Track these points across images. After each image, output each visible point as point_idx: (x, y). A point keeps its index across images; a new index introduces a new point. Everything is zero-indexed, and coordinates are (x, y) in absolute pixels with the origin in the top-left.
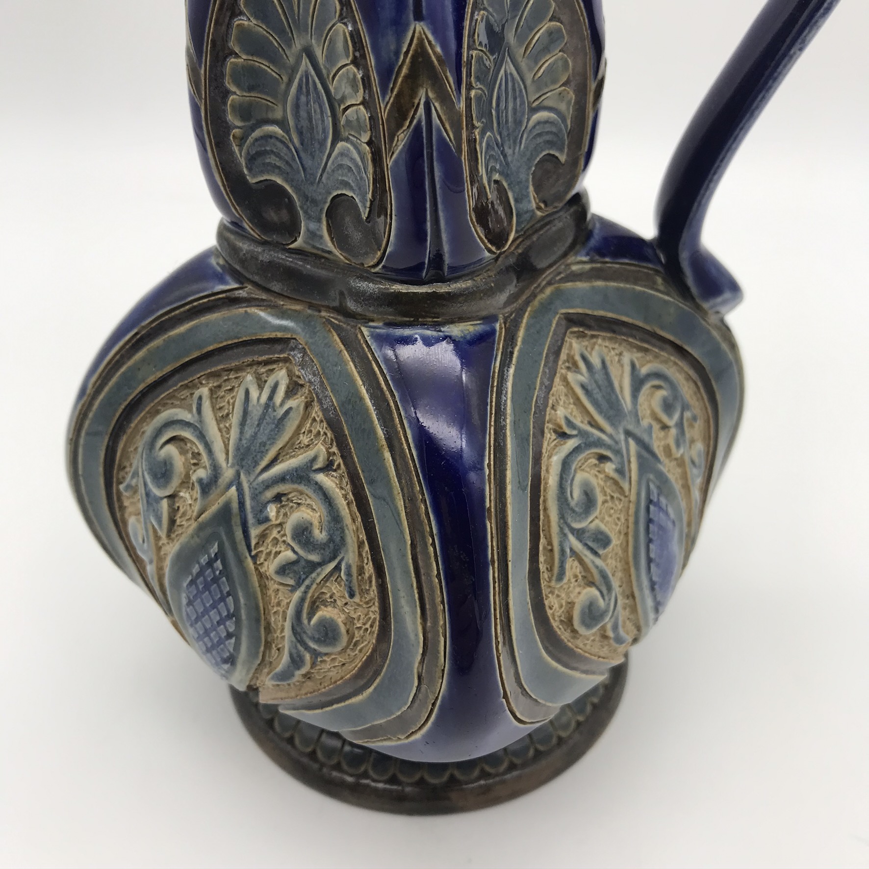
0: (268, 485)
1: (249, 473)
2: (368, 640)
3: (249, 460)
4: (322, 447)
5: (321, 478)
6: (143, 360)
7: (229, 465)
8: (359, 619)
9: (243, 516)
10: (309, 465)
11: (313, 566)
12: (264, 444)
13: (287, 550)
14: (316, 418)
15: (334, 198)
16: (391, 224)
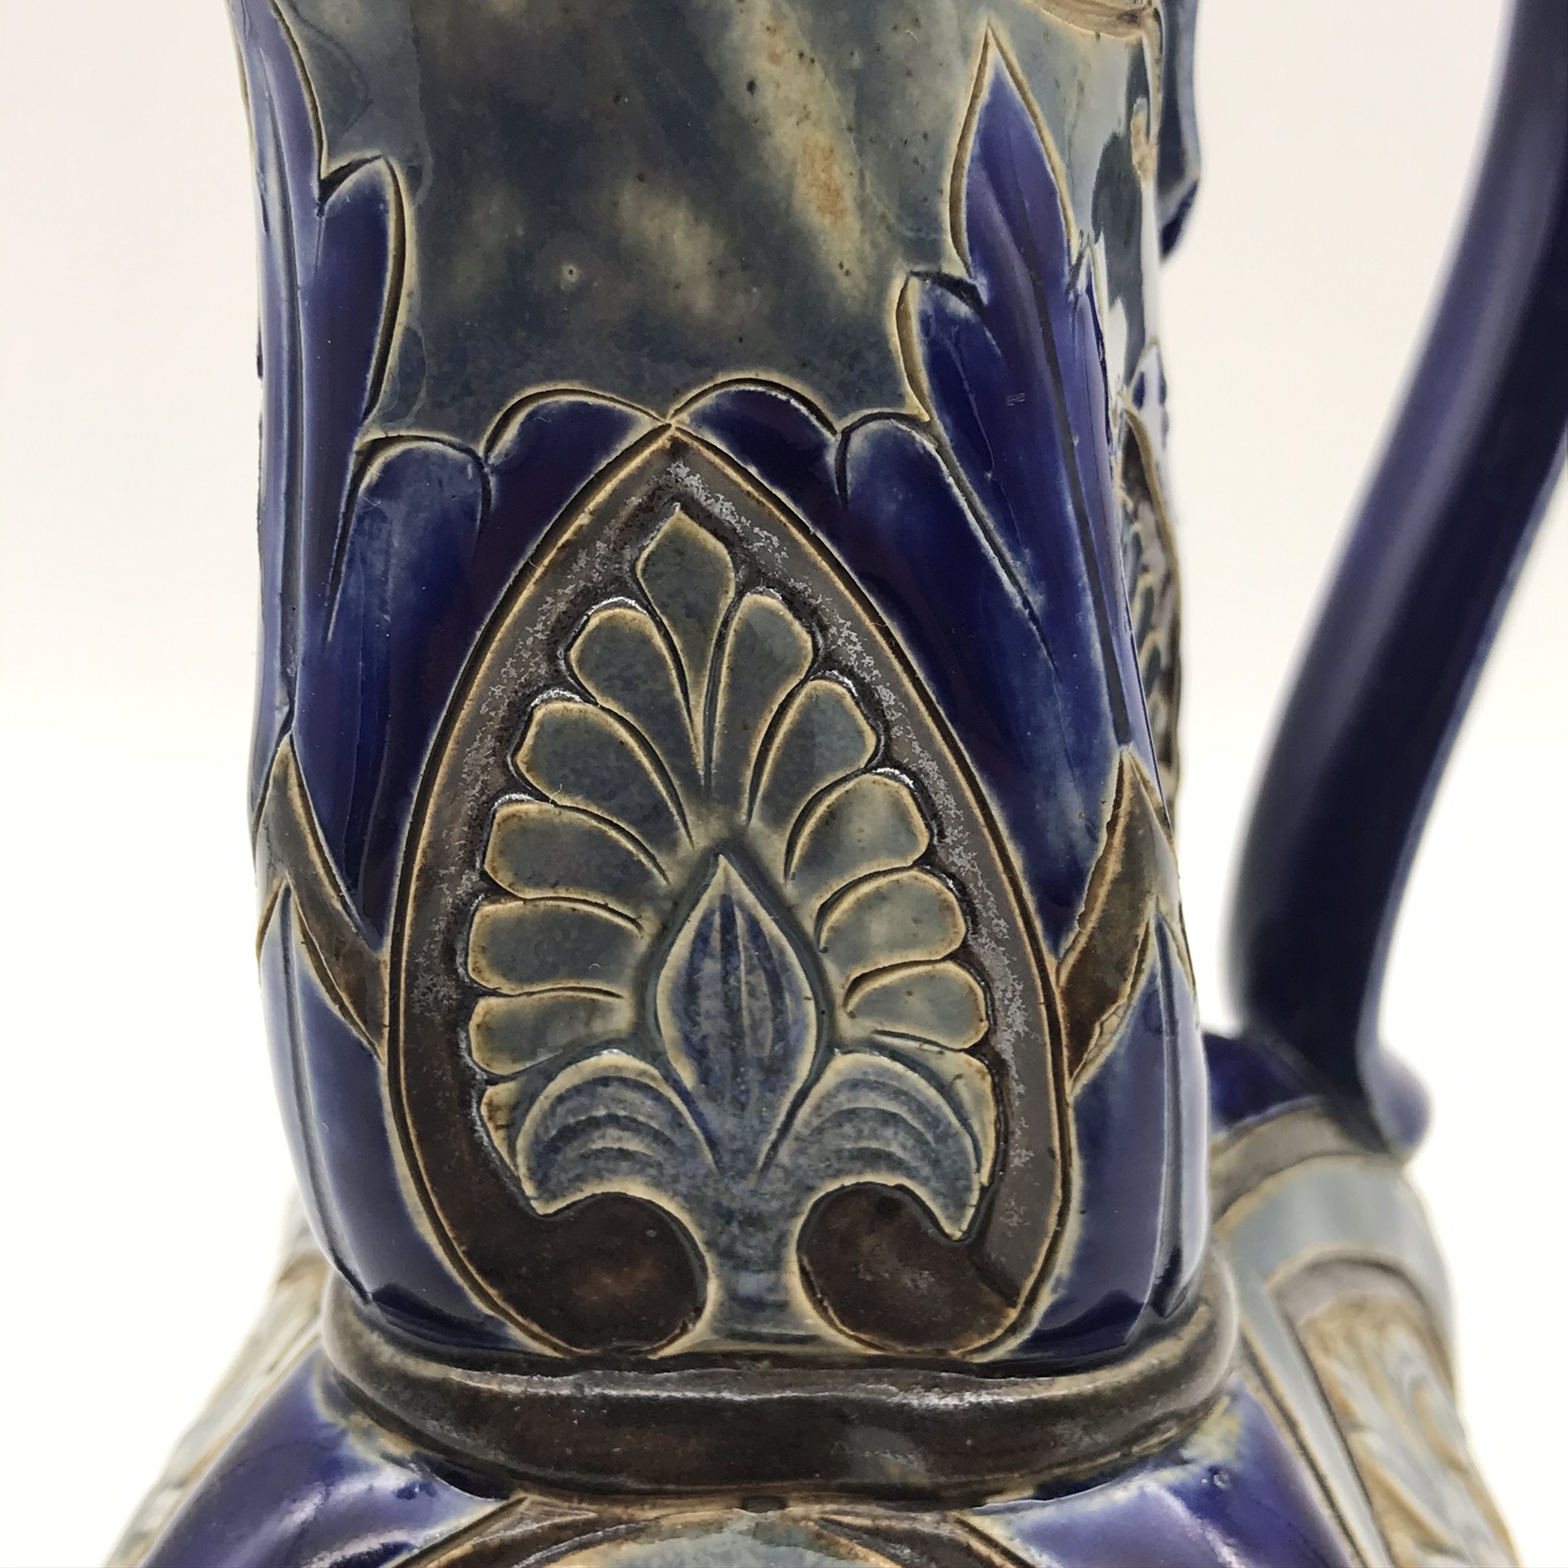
15: (822, 1199)
16: (1057, 1236)
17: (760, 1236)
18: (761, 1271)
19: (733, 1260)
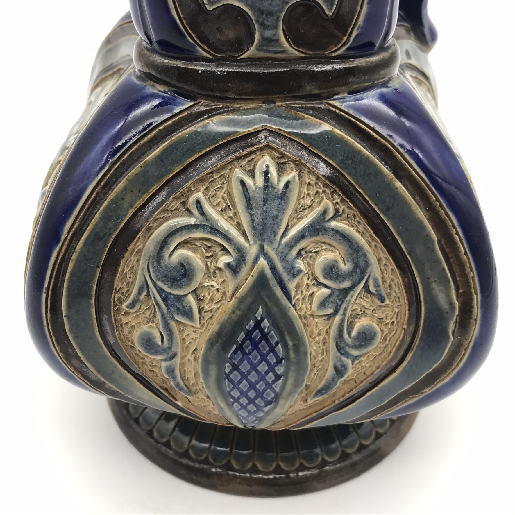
0: (291, 246)
1: (272, 243)
2: (395, 330)
3: (268, 233)
4: (328, 201)
5: (333, 224)
6: (125, 190)
7: (252, 243)
8: (386, 317)
9: (278, 278)
10: (322, 218)
11: (346, 292)
12: (276, 217)
13: (320, 289)
14: (311, 182)
15: (290, 6)
16: (360, 12)
17: (272, 18)
18: (271, 30)
19: (263, 26)
